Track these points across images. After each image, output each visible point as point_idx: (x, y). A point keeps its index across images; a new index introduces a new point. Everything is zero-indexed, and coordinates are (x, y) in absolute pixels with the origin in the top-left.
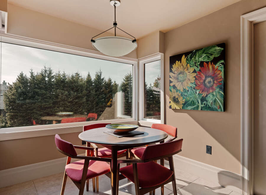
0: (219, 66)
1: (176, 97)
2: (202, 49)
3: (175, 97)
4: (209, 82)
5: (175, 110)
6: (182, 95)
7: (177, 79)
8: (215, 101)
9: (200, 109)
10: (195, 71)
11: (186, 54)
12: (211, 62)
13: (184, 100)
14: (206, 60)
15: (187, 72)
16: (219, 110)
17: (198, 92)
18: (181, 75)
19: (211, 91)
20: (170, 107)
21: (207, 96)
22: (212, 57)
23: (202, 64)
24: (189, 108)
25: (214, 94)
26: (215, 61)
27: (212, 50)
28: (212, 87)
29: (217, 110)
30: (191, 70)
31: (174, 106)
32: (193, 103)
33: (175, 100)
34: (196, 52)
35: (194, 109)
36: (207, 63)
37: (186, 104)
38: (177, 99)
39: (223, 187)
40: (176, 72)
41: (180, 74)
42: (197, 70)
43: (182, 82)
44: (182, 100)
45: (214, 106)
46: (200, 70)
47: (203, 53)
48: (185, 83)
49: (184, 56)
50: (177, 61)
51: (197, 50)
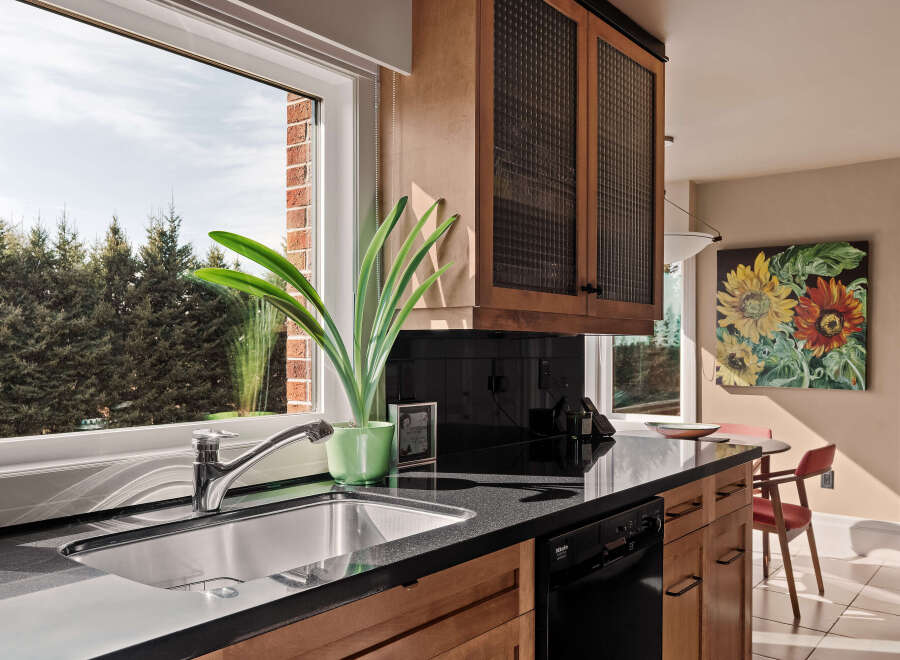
0: (854, 289)
1: (738, 356)
2: (813, 245)
3: (732, 356)
4: (832, 324)
5: (733, 389)
6: (754, 350)
7: (742, 310)
8: (846, 367)
9: (806, 383)
10: (792, 296)
11: (770, 251)
12: (837, 279)
13: (762, 364)
14: (823, 272)
15: (770, 295)
16: (855, 387)
17: (801, 345)
18: (753, 302)
19: (835, 344)
20: (719, 381)
21: (825, 355)
22: (838, 269)
23: (812, 280)
24: (777, 382)
25: (844, 350)
26: (846, 277)
27: (839, 252)
28: (837, 336)
29: (850, 388)
30: (785, 291)
31: (731, 377)
32: (786, 372)
33: (735, 364)
34: (794, 253)
35: (790, 385)
36: (827, 279)
37: (767, 372)
38: (742, 360)
39: (863, 555)
40: (737, 293)
41: (747, 298)
42: (800, 293)
43: (755, 318)
44: (754, 364)
45: (842, 379)
46: (807, 295)
47: (816, 254)
48: (763, 321)
49: (761, 257)
50: (741, 266)
51: (801, 246)
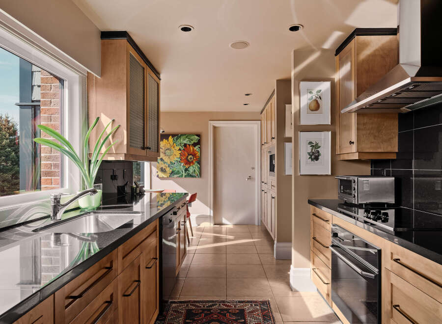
0: (197, 148)
1: (164, 168)
2: (185, 135)
3: (162, 168)
4: (191, 158)
5: (162, 178)
6: (169, 166)
7: (165, 153)
8: (195, 171)
9: (184, 176)
10: (180, 150)
11: (173, 136)
12: (192, 145)
13: (171, 170)
14: (188, 143)
15: (173, 149)
16: (197, 177)
17: (182, 164)
18: (168, 151)
19: (192, 164)
20: (158, 176)
21: (189, 167)
22: (192, 142)
23: (185, 145)
24: (175, 176)
25: (194, 166)
26: (195, 145)
27: (192, 137)
28: (192, 162)
30: (177, 148)
31: (161, 175)
32: (178, 173)
33: (163, 170)
34: (180, 137)
35: (179, 177)
36: (189, 145)
37: (173, 173)
39: (199, 225)
40: (163, 148)
41: (167, 150)
42: (182, 149)
43: (169, 156)
44: (169, 170)
45: (193, 174)
46: (184, 149)
47: (186, 137)
48: (171, 157)
49: (170, 137)
50: (164, 140)
51: (182, 135)
